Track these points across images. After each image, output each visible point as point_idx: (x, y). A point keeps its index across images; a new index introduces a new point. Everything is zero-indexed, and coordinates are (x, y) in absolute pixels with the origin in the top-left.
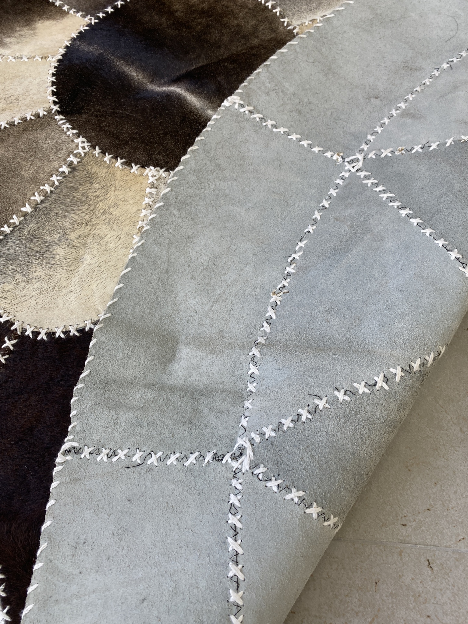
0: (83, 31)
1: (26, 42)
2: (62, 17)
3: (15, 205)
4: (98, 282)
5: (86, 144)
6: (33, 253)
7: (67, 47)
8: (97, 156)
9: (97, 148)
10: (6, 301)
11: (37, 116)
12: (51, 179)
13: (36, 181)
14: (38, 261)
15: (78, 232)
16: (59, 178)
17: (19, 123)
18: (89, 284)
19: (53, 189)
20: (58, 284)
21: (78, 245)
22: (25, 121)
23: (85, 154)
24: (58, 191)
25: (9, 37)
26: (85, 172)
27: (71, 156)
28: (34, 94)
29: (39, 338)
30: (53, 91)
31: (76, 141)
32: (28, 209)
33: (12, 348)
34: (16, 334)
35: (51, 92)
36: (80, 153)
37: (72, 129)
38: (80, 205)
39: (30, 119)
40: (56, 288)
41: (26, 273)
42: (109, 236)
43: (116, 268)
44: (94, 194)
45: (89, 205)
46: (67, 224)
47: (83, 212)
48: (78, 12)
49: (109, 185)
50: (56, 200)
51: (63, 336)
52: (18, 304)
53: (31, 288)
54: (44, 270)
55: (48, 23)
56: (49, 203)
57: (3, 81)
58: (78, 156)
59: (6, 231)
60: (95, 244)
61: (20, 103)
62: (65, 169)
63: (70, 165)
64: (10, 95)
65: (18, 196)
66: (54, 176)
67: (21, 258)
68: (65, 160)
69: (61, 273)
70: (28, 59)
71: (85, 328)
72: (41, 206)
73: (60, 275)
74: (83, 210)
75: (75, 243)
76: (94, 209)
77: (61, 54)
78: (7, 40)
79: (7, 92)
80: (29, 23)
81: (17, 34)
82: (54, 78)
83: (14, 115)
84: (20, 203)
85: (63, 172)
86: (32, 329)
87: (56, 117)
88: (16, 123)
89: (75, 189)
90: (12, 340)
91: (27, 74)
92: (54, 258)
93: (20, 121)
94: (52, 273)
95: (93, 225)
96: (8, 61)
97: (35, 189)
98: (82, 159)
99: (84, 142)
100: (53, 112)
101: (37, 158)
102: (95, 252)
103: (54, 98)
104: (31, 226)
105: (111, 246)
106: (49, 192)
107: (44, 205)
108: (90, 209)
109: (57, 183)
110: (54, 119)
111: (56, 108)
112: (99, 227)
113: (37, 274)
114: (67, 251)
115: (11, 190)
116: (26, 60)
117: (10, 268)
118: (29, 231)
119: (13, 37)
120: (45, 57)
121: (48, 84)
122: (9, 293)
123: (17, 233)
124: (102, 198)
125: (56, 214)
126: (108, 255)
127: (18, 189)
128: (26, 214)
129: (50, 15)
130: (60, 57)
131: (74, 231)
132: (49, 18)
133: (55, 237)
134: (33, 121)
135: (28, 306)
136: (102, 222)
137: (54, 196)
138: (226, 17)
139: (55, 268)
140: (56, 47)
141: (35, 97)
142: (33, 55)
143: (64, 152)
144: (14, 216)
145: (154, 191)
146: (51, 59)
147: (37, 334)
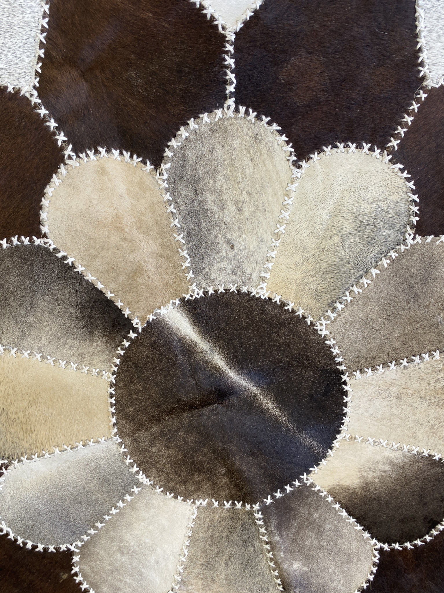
0: (315, 466)
1: (369, 462)
2: (334, 488)
4: (318, 191)
5: (319, 328)
6: (371, 227)
7: (331, 448)
8: (310, 316)
9: (309, 323)
10: (396, 184)
11: (362, 371)
13: (366, 298)
15: (331, 242)
17: (379, 365)
19: (351, 288)
20: (352, 193)
21: (333, 229)
22: (373, 367)
23: (320, 319)
24: (347, 286)
25: (384, 472)
26: (321, 301)
27: (333, 319)
28: (364, 396)
29: (370, 145)
30: (347, 397)
31: (328, 333)
32: (374, 272)
33: (392, 139)
34: (388, 151)
35: (348, 396)
36: (325, 319)
37: (330, 346)
38: (328, 270)
39: (368, 369)
40: (353, 190)
41: (378, 209)
42: (306, 234)
43: (302, 203)
45: (320, 268)
48: (319, 491)
49: (301, 286)
50: (349, 277)
52: (386, 180)
54: (363, 209)
55: (347, 483)
56: (355, 275)
57: (392, 417)
58: (326, 317)
61: (378, 388)
63: (334, 310)
64: (386, 400)
65: (382, 286)
66: (349, 301)
67: (382, 224)
68: (339, 315)
69: (349, 204)
70: (368, 440)
71: (332, 148)
73: (350, 203)
74: (325, 264)
75: (335, 231)
76: (316, 264)
77: (337, 440)
78: (387, 468)
79: (389, 403)
80: (366, 486)
81: (378, 474)
82: (345, 412)
83: (383, 376)
84: (380, 279)
85: (341, 303)
86: (374, 154)
87: (345, 368)
88: (381, 366)
89: (332, 285)
90: (391, 146)
91: (369, 421)
92: (353, 219)
93: (378, 367)
94: (356, 205)
95: (318, 248)
96: (386, 441)
97: (366, 290)
99: (320, 330)
100: (347, 374)
101: (363, 320)
102: (318, 219)
103: (346, 388)
104: (372, 255)
106: (355, 286)
107: (359, 273)
108: (319, 265)
110: (347, 367)
111: (345, 378)
112: (314, 246)
113: (369, 206)
114: (342, 224)
115: (388, 292)
116: (370, 439)
117: (391, 216)
119: (382, 472)
120: (352, 439)
121: (350, 406)
122: (393, 191)
123: (385, 249)
124: (308, 274)
125: (349, 263)
126: (307, 216)
128: (376, 267)
129: (345, 491)
130: (338, 436)
131: (335, 244)
132: (347, 488)
133: (352, 241)
134: (366, 366)
135: (377, 177)
136: (311, 250)
137: (350, 281)
138: (178, 460)
139: (353, 210)
140: (342, 450)
142: (363, 444)
144: (386, 266)
145: (263, 274)
146: (346, 435)
147: (371, 149)
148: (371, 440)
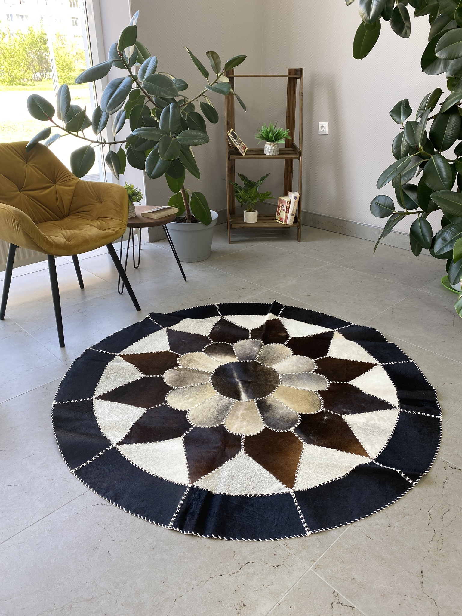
0: (234, 362)
2: (233, 357)
4: (188, 404)
6: (182, 393)
7: (228, 363)
8: (211, 384)
10: (169, 398)
11: (208, 372)
12: (198, 383)
14: (182, 395)
16: (200, 384)
20: (181, 400)
21: (191, 397)
26: (206, 386)
27: (206, 382)
30: (216, 369)
39: (206, 372)
41: (178, 396)
43: (194, 404)
44: (203, 391)
47: (198, 392)
48: (238, 358)
49: (208, 391)
51: (173, 408)
52: (171, 399)
53: (176, 398)
54: (181, 397)
57: (208, 363)
59: (181, 387)
60: (194, 398)
61: (207, 368)
62: (203, 383)
67: (179, 393)
70: (217, 361)
71: (178, 409)
76: (201, 393)
77: (225, 364)
79: (207, 365)
80: (226, 355)
81: (221, 356)
82: (218, 367)
83: (204, 369)
87: (211, 374)
88: (202, 371)
89: (201, 388)
91: (214, 364)
92: (185, 396)
93: (204, 371)
95: (198, 395)
96: (213, 359)
97: (194, 384)
99: (211, 381)
101: (199, 379)
102: (193, 400)
103: (214, 371)
105: (197, 400)
106: (196, 385)
109: (198, 385)
111: (213, 373)
114: (188, 397)
117: (176, 393)
118: (185, 390)
119: (219, 356)
122: (171, 397)
123: (183, 389)
125: (193, 390)
127: (191, 382)
128: (188, 387)
131: (193, 394)
132: (230, 356)
133: (189, 393)
135: (172, 401)
137: (196, 387)
138: (267, 375)
139: (183, 398)
142: (219, 361)
144: (185, 386)
145: (215, 396)
146: (222, 364)
147: (169, 405)
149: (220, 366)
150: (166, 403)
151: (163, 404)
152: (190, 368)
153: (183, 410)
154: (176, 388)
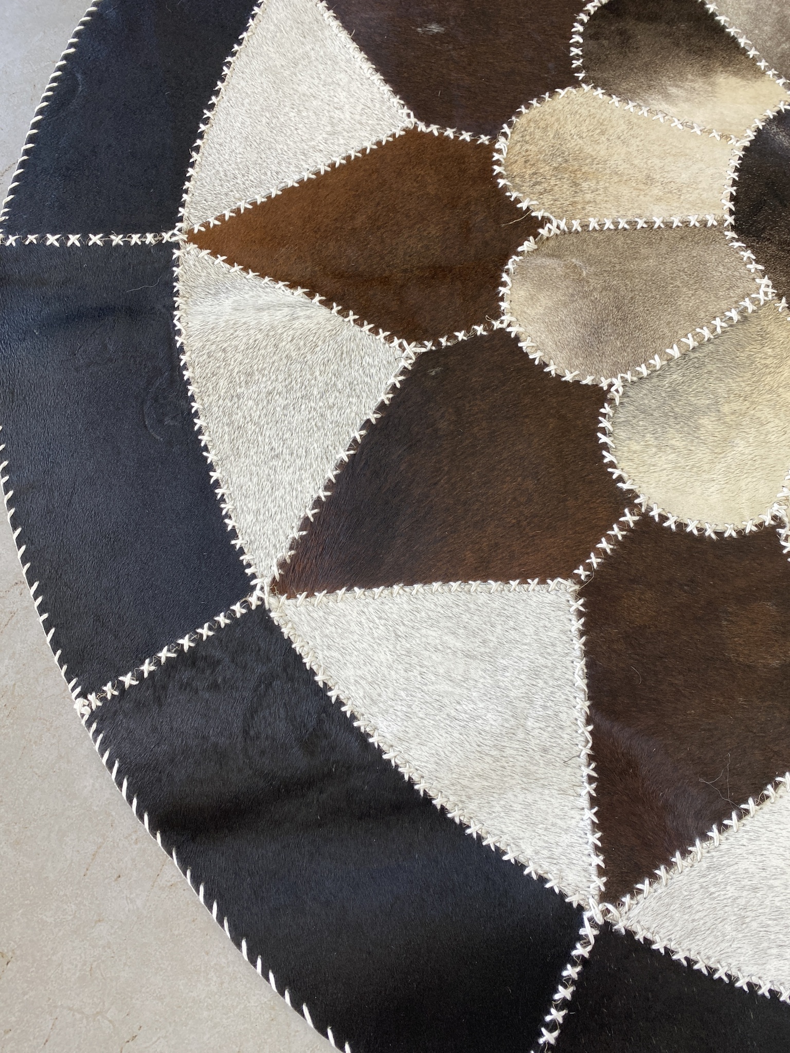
0: (783, 111)
1: (700, 102)
2: (755, 77)
3: (659, 342)
4: (749, 479)
5: (770, 290)
6: (672, 414)
7: (758, 130)
8: (780, 310)
9: (784, 300)
10: (631, 464)
11: (704, 223)
12: (713, 322)
13: (694, 320)
14: (678, 427)
15: (735, 406)
16: (724, 325)
17: (678, 226)
18: (738, 478)
19: (712, 337)
20: (698, 465)
21: (731, 423)
22: (687, 226)
23: (766, 302)
24: (717, 341)
25: (677, 86)
26: (759, 328)
27: (747, 299)
28: (704, 189)
29: (665, 525)
30: (731, 194)
31: (758, 281)
32: (675, 352)
33: (632, 525)
34: (640, 510)
35: (729, 194)
36: (759, 300)
37: (757, 262)
38: (742, 369)
39: (694, 225)
40: (695, 469)
41: (660, 437)
42: (771, 425)
43: (773, 469)
44: (763, 362)
45: (753, 374)
46: (722, 391)
47: (743, 381)
48: (779, 77)
49: (785, 355)
50: (712, 352)
51: (696, 532)
52: (645, 472)
53: (663, 459)
54: (684, 441)
55: (734, 81)
56: (703, 354)
57: (663, 155)
58: (757, 303)
59: (642, 373)
60: (752, 429)
61: (682, 197)
62: (734, 315)
63: (743, 311)
64: (669, 180)
65: (666, 330)
66: (718, 319)
67: (656, 414)
68: (736, 302)
69: (704, 452)
70: (701, 131)
71: (724, 533)
72: (692, 355)
73: (702, 454)
74: (745, 378)
75: (728, 419)
76: (758, 381)
77: (750, 139)
78: (673, 90)
79: (666, 174)
80: (707, 72)
81: (687, 85)
82: (737, 174)
83: (672, 212)
84: (666, 341)
85: (731, 318)
86: (660, 511)
87: (726, 233)
88: (674, 226)
89: (739, 346)
90: (634, 515)
91: (698, 156)
92: (699, 430)
93: (680, 224)
94: (693, 448)
95: (753, 403)
96: (673, 125)
97: (690, 330)
98: (759, 308)
99: (768, 286)
100: (726, 225)
101: (703, 288)
102: (751, 440)
103: (731, 205)
104: (674, 377)
105: (773, 438)
106: (706, 339)
107: (697, 355)
108: (753, 380)
109: (719, 330)
110: (724, 235)
111: (730, 220)
112: (760, 407)
113: (673, 442)
114: (716, 427)
115: (659, 319)
116: (699, 133)
117: (641, 423)
118: (671, 383)
119: (681, 87)
120: (725, 137)
121: (727, 181)
122: (635, 455)
123: (655, 380)
124: (772, 370)
125: (710, 372)
126: (767, 449)
127: (669, 323)
128: (670, 359)
129: (739, 70)
130: (748, 144)
131: (729, 403)
132: (736, 73)
133: (703, 401)
134: (696, 230)
135: (657, 479)
136: (765, 403)
137: (711, 347)
139: (698, 443)
140: (742, 125)
141: (705, 195)
142: (708, 127)
143: (739, 291)
144: (656, 357)
146: (734, 143)
147: (664, 518)
148: (697, 130)
149: (736, 163)
150: (643, 510)
151: (629, 518)
152: (602, 225)
153: (750, 527)
154: (618, 383)
